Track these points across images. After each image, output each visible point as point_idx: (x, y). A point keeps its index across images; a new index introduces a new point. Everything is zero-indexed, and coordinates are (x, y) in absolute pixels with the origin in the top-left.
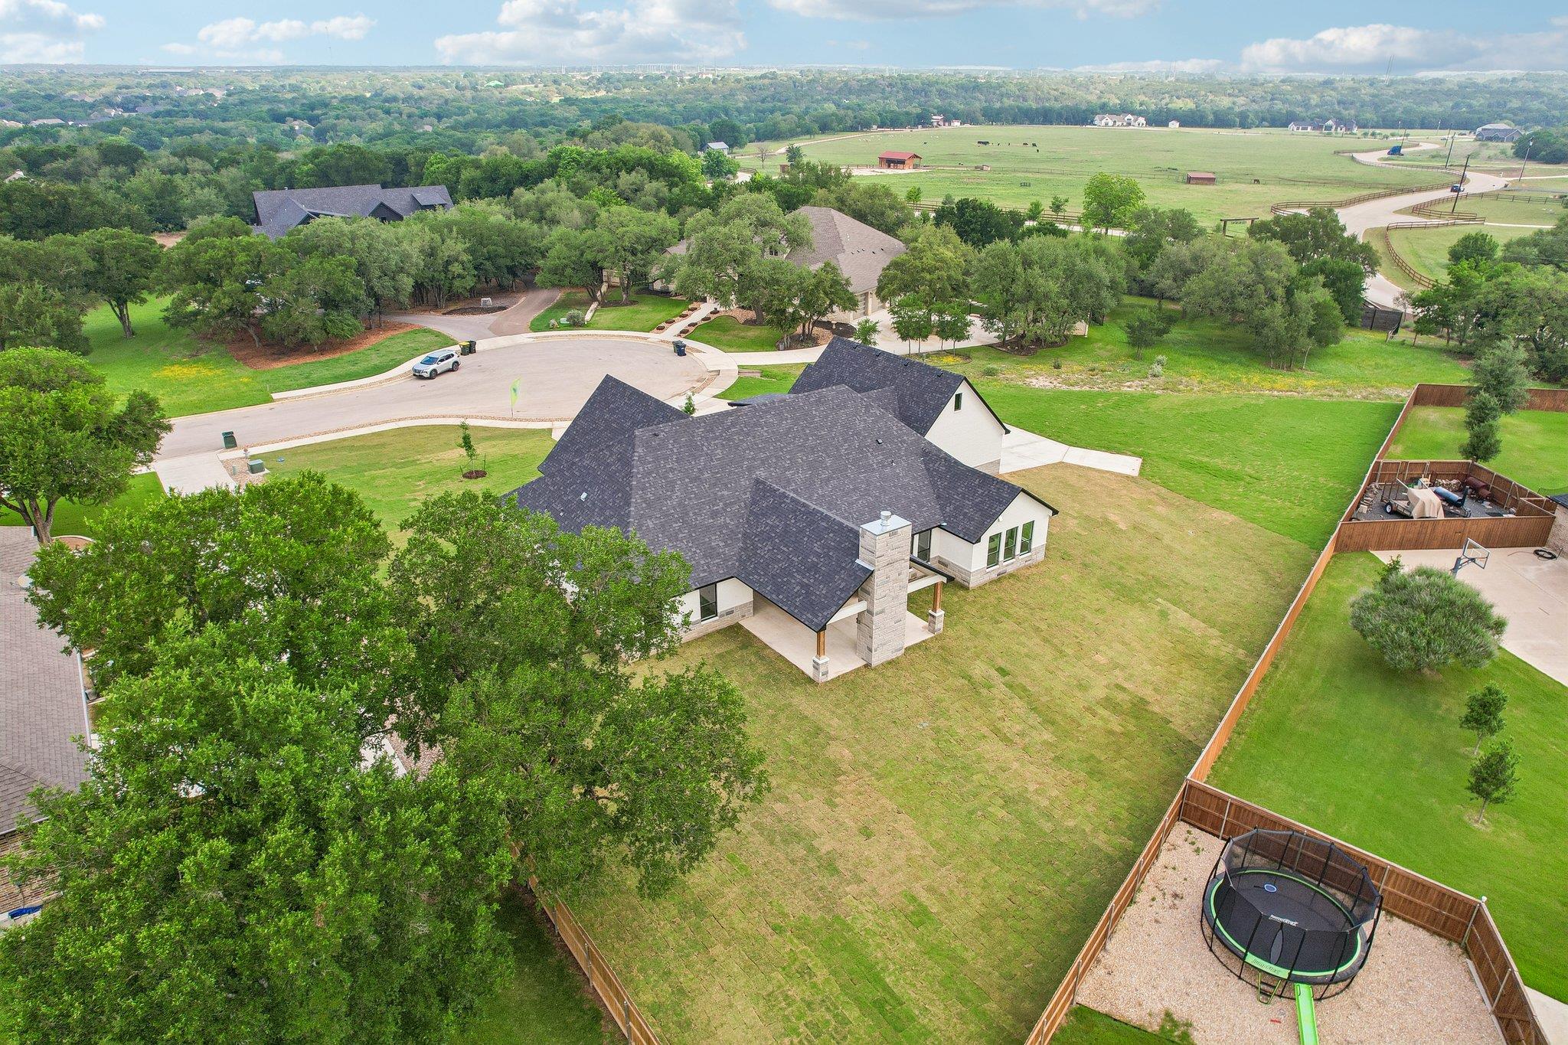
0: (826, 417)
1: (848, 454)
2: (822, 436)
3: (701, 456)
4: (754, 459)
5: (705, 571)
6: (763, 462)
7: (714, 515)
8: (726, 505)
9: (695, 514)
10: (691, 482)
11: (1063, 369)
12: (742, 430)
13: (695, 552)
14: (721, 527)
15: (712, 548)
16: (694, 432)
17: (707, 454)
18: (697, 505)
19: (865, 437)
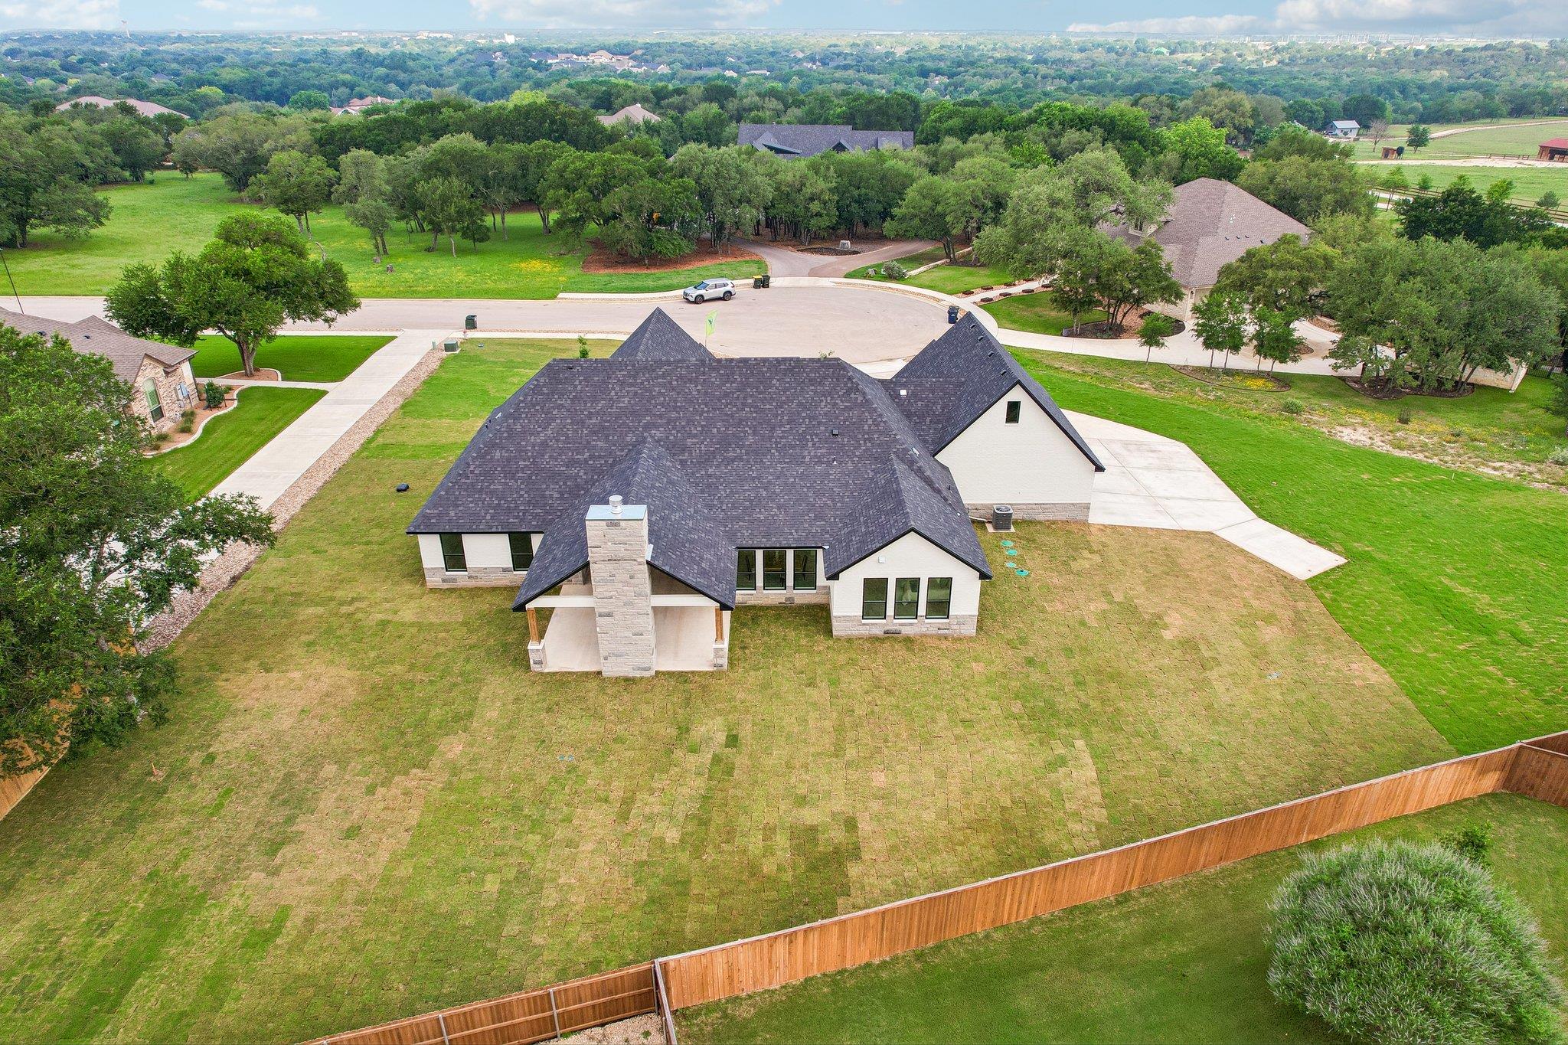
0: (785, 390)
1: (781, 438)
2: (763, 411)
3: (604, 399)
4: (661, 416)
5: (517, 517)
6: (669, 421)
7: (571, 463)
8: (591, 457)
9: (551, 457)
10: (571, 424)
11: (1410, 426)
12: (670, 383)
13: (522, 496)
14: (569, 478)
15: (543, 497)
16: (614, 373)
17: (611, 399)
18: (560, 448)
19: (820, 423)
